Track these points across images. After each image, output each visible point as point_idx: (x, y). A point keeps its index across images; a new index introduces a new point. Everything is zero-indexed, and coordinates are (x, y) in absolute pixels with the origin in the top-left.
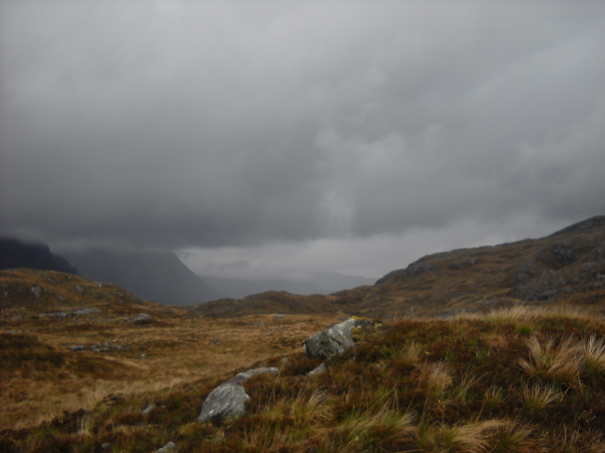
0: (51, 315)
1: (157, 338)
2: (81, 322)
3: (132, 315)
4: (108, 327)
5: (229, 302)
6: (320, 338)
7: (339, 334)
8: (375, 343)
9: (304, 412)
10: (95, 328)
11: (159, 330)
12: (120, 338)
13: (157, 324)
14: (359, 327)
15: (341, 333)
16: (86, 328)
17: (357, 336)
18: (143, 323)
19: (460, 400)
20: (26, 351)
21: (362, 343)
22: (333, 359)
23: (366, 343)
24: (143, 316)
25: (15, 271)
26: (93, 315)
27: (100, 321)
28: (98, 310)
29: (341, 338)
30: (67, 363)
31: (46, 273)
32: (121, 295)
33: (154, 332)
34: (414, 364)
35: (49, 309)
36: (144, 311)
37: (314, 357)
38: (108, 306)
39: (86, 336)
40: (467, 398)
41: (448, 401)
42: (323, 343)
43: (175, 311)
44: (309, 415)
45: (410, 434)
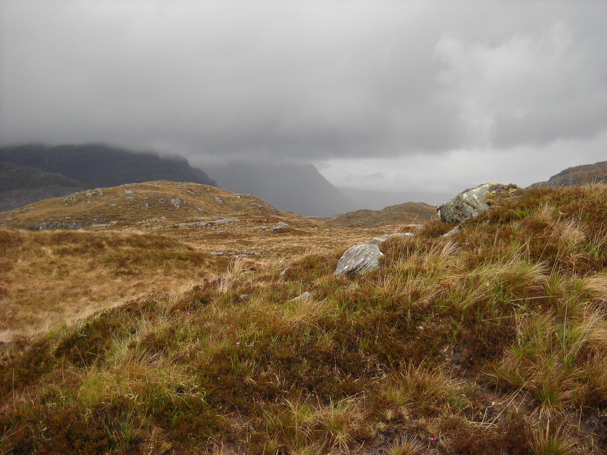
0: (191, 224)
1: (295, 245)
2: (220, 231)
3: (270, 224)
4: (246, 236)
5: (368, 213)
6: (454, 202)
7: (473, 198)
8: (509, 207)
9: (436, 262)
10: (234, 237)
11: (296, 238)
12: (258, 246)
13: (295, 233)
14: (494, 192)
15: (476, 197)
16: (225, 236)
17: (491, 200)
18: (281, 231)
19: (593, 255)
20: (167, 250)
21: (496, 207)
22: (467, 222)
23: (499, 206)
24: (281, 225)
25: (155, 184)
26: (231, 224)
27: (239, 230)
28: (237, 220)
29: (475, 202)
30: (207, 262)
31: (185, 185)
32: (259, 206)
33: (291, 240)
34: (548, 223)
35: (189, 219)
36: (282, 220)
37: (449, 222)
38: (246, 215)
39: (225, 244)
40: (600, 255)
41: (580, 255)
42: (457, 208)
43: (314, 222)
44: (441, 265)
45: (541, 282)
